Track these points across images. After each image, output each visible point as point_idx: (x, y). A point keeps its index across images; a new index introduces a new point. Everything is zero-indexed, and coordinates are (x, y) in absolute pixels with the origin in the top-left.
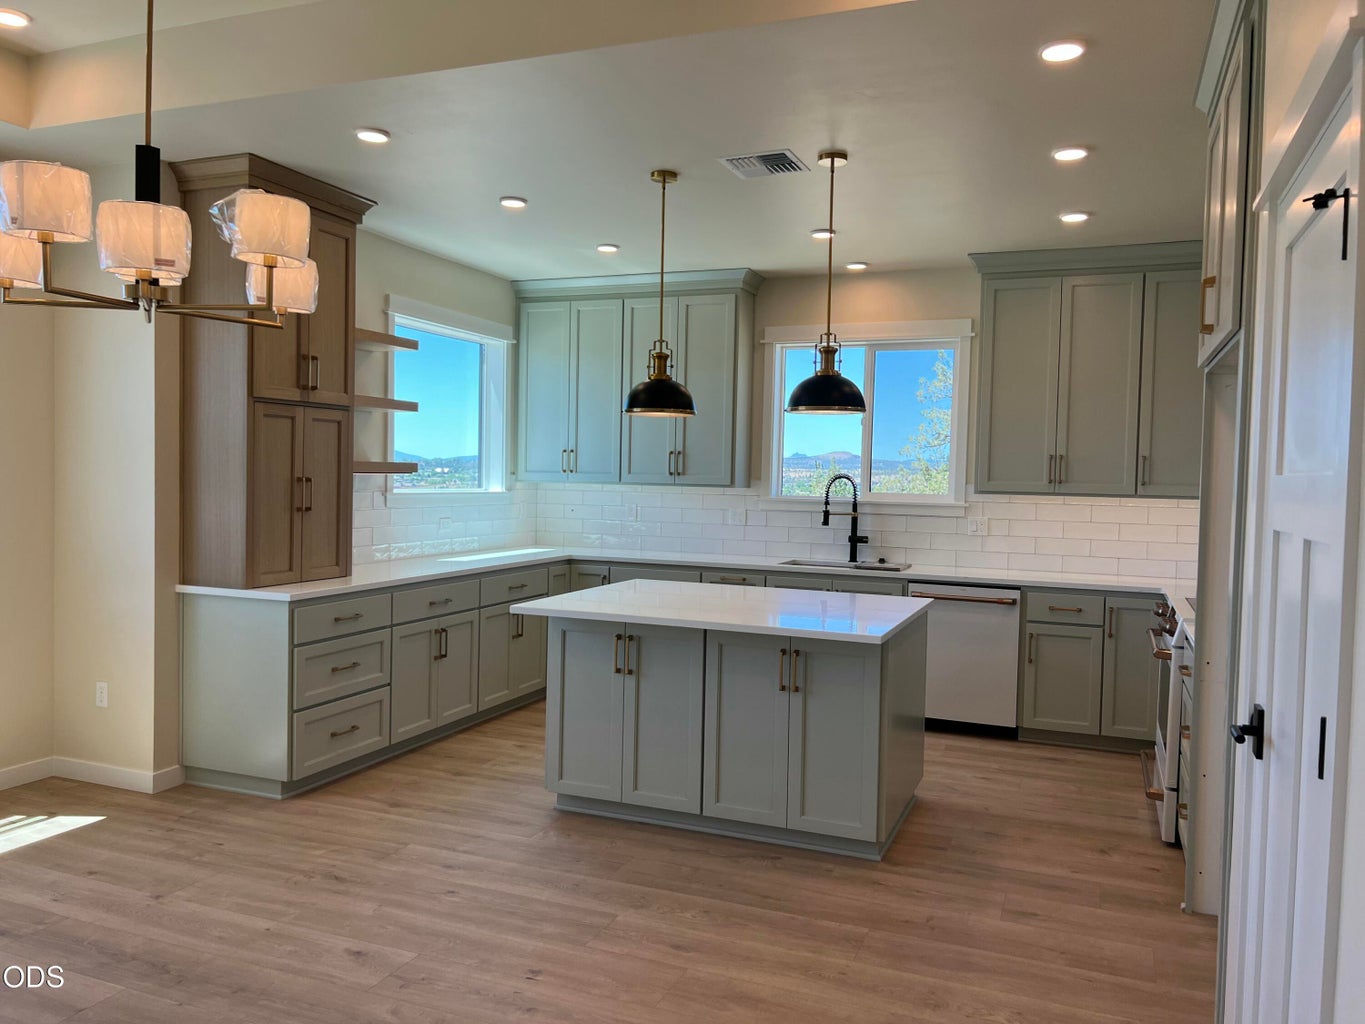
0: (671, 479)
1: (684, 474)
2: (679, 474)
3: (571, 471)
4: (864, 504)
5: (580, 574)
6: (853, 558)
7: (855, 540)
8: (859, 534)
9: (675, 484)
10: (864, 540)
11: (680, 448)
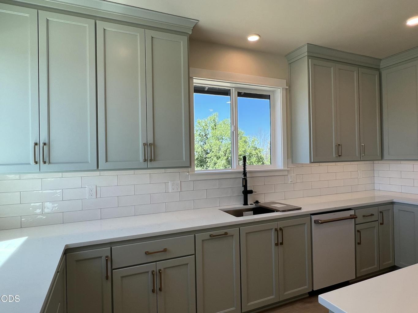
0: (144, 165)
1: (154, 160)
2: (151, 160)
3: (45, 163)
4: (251, 172)
5: (77, 261)
6: (246, 203)
7: (246, 192)
8: (248, 189)
9: (147, 168)
10: (251, 192)
11: (150, 141)
